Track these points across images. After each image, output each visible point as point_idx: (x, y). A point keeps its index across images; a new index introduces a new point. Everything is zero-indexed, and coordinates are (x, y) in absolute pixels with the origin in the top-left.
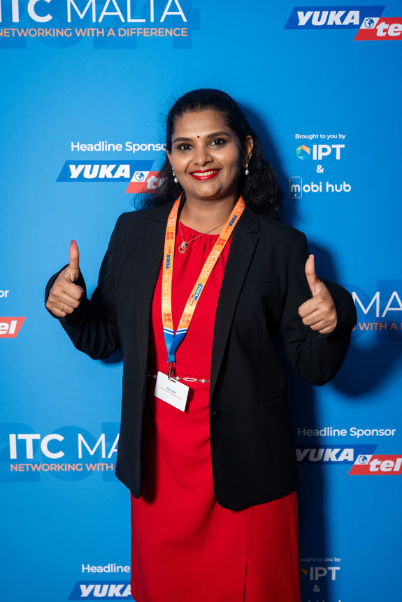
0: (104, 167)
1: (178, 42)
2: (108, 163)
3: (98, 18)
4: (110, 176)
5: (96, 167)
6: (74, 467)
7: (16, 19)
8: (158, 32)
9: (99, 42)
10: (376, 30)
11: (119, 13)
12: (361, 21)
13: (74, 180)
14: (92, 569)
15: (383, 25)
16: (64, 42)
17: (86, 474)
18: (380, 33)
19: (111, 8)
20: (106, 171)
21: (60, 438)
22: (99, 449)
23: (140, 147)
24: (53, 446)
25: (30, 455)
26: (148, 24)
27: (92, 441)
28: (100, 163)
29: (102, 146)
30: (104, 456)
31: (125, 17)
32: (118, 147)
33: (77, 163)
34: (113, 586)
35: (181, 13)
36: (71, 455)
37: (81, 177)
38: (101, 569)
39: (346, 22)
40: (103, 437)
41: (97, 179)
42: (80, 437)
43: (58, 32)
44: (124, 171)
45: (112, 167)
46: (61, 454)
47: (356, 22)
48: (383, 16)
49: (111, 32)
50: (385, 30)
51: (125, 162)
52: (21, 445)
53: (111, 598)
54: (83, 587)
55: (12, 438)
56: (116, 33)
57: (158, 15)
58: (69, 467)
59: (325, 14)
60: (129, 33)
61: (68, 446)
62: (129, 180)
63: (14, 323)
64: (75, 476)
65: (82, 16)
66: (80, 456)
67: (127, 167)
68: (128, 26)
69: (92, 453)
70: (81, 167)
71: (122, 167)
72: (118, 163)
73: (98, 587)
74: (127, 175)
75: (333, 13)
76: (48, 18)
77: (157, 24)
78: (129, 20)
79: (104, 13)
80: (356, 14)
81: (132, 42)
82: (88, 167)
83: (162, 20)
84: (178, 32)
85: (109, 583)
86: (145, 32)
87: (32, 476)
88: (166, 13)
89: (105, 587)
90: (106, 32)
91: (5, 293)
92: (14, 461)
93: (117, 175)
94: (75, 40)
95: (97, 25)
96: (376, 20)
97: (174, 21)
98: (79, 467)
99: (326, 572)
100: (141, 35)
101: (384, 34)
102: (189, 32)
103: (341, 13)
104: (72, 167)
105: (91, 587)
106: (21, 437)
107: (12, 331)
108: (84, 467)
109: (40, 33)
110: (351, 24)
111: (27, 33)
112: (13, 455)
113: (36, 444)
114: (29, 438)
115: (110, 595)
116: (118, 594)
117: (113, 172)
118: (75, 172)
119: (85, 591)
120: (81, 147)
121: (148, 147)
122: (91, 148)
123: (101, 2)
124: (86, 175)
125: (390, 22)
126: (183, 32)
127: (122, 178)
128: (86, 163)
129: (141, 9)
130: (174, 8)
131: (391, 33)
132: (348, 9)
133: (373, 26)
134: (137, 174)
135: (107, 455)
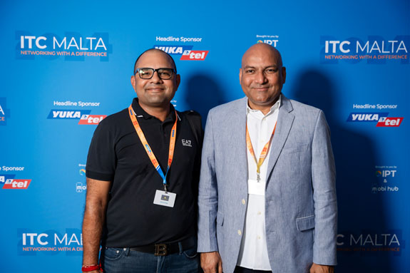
1: (103, 59)
2: (70, 111)
4: (71, 117)
5: (65, 112)
6: (53, 249)
7: (30, 47)
8: (94, 54)
9: (67, 58)
10: (189, 56)
11: (76, 45)
12: (183, 52)
13: (55, 118)
15: (193, 54)
16: (51, 58)
17: (58, 252)
18: (191, 57)
19: (73, 43)
20: (69, 114)
21: (46, 235)
23: (85, 104)
24: (43, 239)
25: (32, 243)
26: (89, 51)
27: (61, 237)
28: (67, 111)
29: (68, 103)
30: (66, 244)
31: (79, 48)
32: (75, 104)
33: (56, 111)
35: (104, 46)
37: (58, 117)
39: (176, 52)
40: (66, 235)
41: (65, 118)
43: (49, 53)
44: (78, 114)
45: (72, 112)
46: (46, 243)
47: (181, 52)
49: (73, 54)
50: (194, 56)
51: (78, 111)
52: (28, 238)
55: (24, 235)
56: (75, 54)
57: (94, 47)
58: (50, 249)
59: (167, 48)
60: (81, 54)
61: (50, 239)
62: (80, 118)
63: (26, 182)
64: (53, 253)
65: (60, 46)
66: (55, 244)
67: (79, 113)
68: (80, 51)
69: (61, 242)
70: (58, 112)
71: (77, 113)
72: (75, 111)
74: (79, 116)
75: (171, 48)
76: (45, 47)
77: (93, 51)
78: (81, 49)
79: (70, 45)
80: (181, 48)
81: (82, 58)
82: (62, 112)
83: (96, 49)
84: (102, 54)
86: (88, 54)
87: (33, 253)
88: (97, 46)
90: (71, 54)
91: (22, 169)
92: (25, 246)
93: (75, 116)
94: (57, 57)
95: (66, 50)
96: (189, 51)
97: (101, 50)
98: (55, 249)
101: (193, 58)
102: (107, 55)
103: (175, 48)
104: (54, 112)
106: (28, 235)
107: (25, 186)
108: (57, 249)
109: (40, 53)
110: (179, 53)
111: (35, 53)
112: (24, 243)
113: (35, 238)
114: (32, 235)
117: (73, 115)
118: (55, 114)
120: (59, 104)
121: (88, 104)
122: (63, 104)
123: (68, 41)
124: (61, 116)
125: (195, 52)
126: (105, 54)
127: (77, 118)
128: (61, 110)
129: (86, 44)
130: (101, 44)
131: (196, 57)
132: (177, 47)
133: (188, 54)
134: (83, 116)
135: (68, 243)
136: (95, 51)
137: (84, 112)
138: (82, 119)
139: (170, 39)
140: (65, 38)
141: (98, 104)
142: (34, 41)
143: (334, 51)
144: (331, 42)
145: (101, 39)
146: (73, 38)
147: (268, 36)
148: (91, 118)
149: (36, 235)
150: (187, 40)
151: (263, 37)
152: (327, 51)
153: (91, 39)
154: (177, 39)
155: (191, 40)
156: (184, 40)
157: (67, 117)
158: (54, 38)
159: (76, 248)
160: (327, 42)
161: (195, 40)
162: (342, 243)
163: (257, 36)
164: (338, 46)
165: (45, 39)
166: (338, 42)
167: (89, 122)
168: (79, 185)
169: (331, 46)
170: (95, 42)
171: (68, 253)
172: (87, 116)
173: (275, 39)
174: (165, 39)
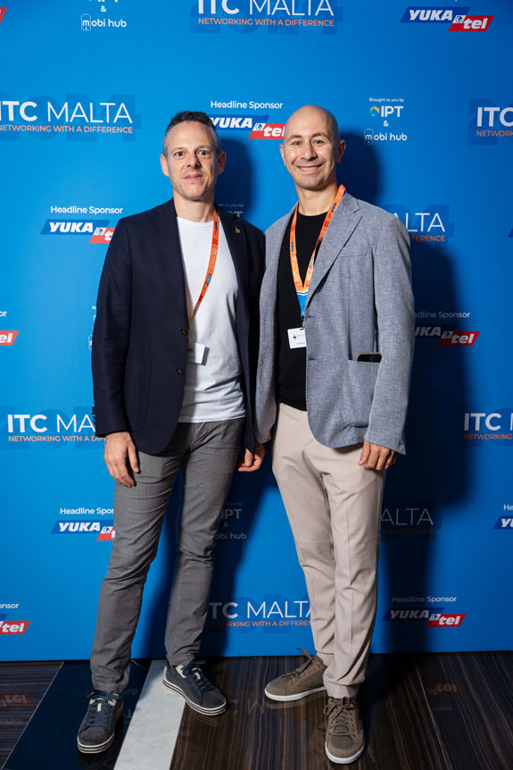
0: (74, 224)
1: (126, 137)
2: (77, 222)
3: (70, 118)
4: (78, 231)
5: (69, 224)
6: (54, 439)
7: (11, 118)
8: (112, 130)
9: (70, 136)
10: (263, 132)
11: (84, 116)
12: (253, 126)
13: (53, 233)
14: (67, 512)
15: (268, 129)
16: (45, 136)
17: (63, 443)
18: (266, 134)
19: (79, 112)
20: (76, 227)
21: (44, 418)
22: (72, 426)
23: (100, 211)
24: (39, 423)
25: (22, 430)
26: (105, 124)
27: (66, 420)
28: (72, 221)
29: (73, 210)
30: (75, 431)
31: (89, 119)
32: (84, 210)
33: (55, 222)
34: (82, 524)
35: (128, 116)
36: (52, 431)
37: (58, 231)
38: (74, 512)
39: (243, 126)
41: (69, 233)
42: (58, 417)
43: (41, 128)
44: (89, 227)
45: (80, 224)
46: (45, 429)
47: (250, 126)
48: (269, 122)
49: (79, 129)
50: (270, 132)
51: (89, 221)
52: (16, 422)
53: (81, 532)
54: (61, 524)
55: (10, 417)
56: (83, 129)
57: (112, 117)
58: (50, 438)
59: (228, 119)
60: (92, 130)
61: (50, 423)
62: (92, 234)
63: (11, 335)
64: (54, 445)
65: (58, 118)
66: (58, 431)
67: (91, 225)
68: (91, 125)
69: (67, 428)
70: (58, 224)
71: (87, 224)
72: (84, 222)
73: (72, 524)
74: (91, 230)
75: (234, 119)
76: (35, 118)
77: (111, 124)
78: (92, 121)
79: (74, 115)
80: (250, 120)
82: (63, 224)
83: (115, 121)
84: (126, 130)
85: (80, 522)
86: (103, 130)
87: (24, 445)
88: (118, 116)
89: (77, 524)
90: (75, 129)
91: (4, 314)
92: (11, 434)
93: (84, 230)
94: (54, 134)
95: (69, 124)
96: (263, 125)
97: (123, 122)
98: (58, 439)
99: (232, 514)
100: (100, 132)
101: (269, 135)
102: (134, 130)
103: (240, 119)
104: (52, 224)
105: (67, 524)
106: (16, 416)
107: (9, 341)
108: (62, 439)
109: (29, 128)
110: (246, 127)
111: (20, 128)
112: (11, 430)
113: (27, 422)
114: (22, 418)
115: (81, 530)
116: (86, 530)
117: (81, 228)
118: (54, 228)
119: (63, 527)
120: (58, 210)
121: (105, 211)
122: (65, 210)
123: (71, 108)
124: (62, 230)
125: (273, 126)
126: (130, 130)
127: (87, 233)
128: (61, 221)
129: (100, 113)
130: (123, 113)
131: (274, 135)
132: (244, 117)
133: (261, 129)
134: (98, 230)
135: (78, 429)
136: (115, 125)
137: (98, 223)
139: (233, 104)
140: (66, 104)
141: (120, 211)
142: (16, 109)
143: (491, 124)
144: (486, 109)
145: (123, 105)
146: (79, 104)
147: (388, 100)
148: (109, 233)
149: (28, 416)
150: (260, 106)
151: (380, 100)
152: (479, 124)
153: (108, 105)
154: (244, 105)
155: (265, 105)
156: (255, 106)
157: (73, 231)
158: (49, 105)
159: (90, 437)
160: (480, 109)
161: (273, 106)
163: (371, 100)
164: (497, 115)
165: (34, 105)
166: (498, 109)
169: (486, 115)
170: (113, 110)
171: (78, 445)
172: (104, 229)
173: (399, 104)
174: (225, 105)
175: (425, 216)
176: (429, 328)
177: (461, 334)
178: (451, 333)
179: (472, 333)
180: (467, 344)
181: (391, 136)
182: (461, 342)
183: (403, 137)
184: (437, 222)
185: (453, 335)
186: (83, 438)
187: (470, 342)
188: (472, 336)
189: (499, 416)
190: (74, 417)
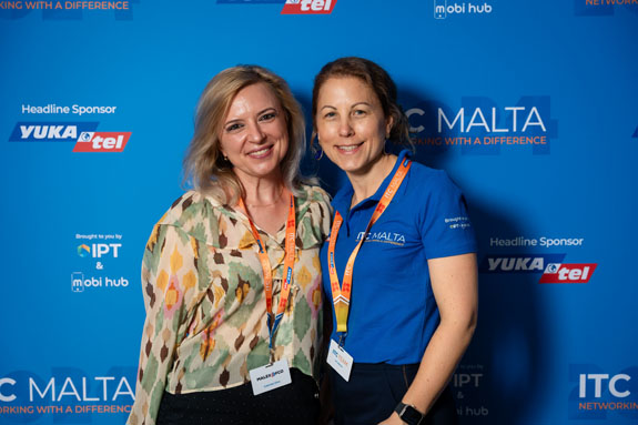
0: (52, 128)
2: (56, 125)
4: (58, 136)
5: (45, 128)
6: (26, 410)
8: (101, 5)
9: (47, 14)
13: (24, 140)
17: (36, 416)
20: (54, 132)
21: (12, 382)
22: (49, 392)
23: (86, 110)
27: (42, 385)
28: (49, 124)
29: (51, 109)
30: (54, 399)
32: (66, 110)
33: (27, 125)
36: (22, 398)
37: (31, 137)
40: (52, 381)
41: (46, 139)
42: (31, 381)
43: (9, 5)
44: (71, 131)
45: (60, 128)
46: (13, 397)
49: (59, 5)
50: (309, 6)
51: (72, 124)
56: (63, 6)
60: (75, 6)
61: (21, 389)
62: (76, 140)
64: (27, 418)
66: (31, 399)
69: (42, 396)
70: (31, 128)
71: (69, 128)
72: (66, 125)
74: (74, 136)
82: (38, 128)
84: (120, 5)
90: (54, 6)
93: (65, 136)
94: (25, 12)
98: (30, 410)
101: (308, 9)
104: (23, 128)
108: (36, 411)
117: (61, 133)
118: (26, 132)
120: (32, 110)
121: (93, 110)
122: (41, 110)
124: (36, 135)
127: (69, 139)
128: (36, 124)
134: (83, 134)
135: (57, 397)
137: (85, 125)
138: (80, 140)
141: (113, 109)
148: (98, 139)
157: (50, 136)
159: (73, 408)
162: (627, 393)
167: (96, 146)
168: (77, 277)
171: (57, 417)
172: (92, 134)
175: (518, 111)
176: (527, 260)
177: (570, 267)
178: (558, 266)
179: (587, 265)
180: (580, 281)
181: (470, 7)
182: (571, 277)
183: (487, 8)
184: (534, 119)
185: (560, 268)
186: (65, 409)
187: (584, 277)
188: (587, 269)
189: (627, 378)
190: (53, 380)
